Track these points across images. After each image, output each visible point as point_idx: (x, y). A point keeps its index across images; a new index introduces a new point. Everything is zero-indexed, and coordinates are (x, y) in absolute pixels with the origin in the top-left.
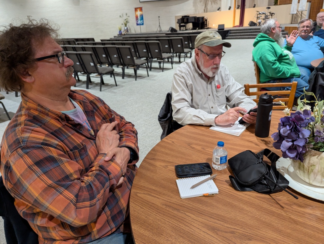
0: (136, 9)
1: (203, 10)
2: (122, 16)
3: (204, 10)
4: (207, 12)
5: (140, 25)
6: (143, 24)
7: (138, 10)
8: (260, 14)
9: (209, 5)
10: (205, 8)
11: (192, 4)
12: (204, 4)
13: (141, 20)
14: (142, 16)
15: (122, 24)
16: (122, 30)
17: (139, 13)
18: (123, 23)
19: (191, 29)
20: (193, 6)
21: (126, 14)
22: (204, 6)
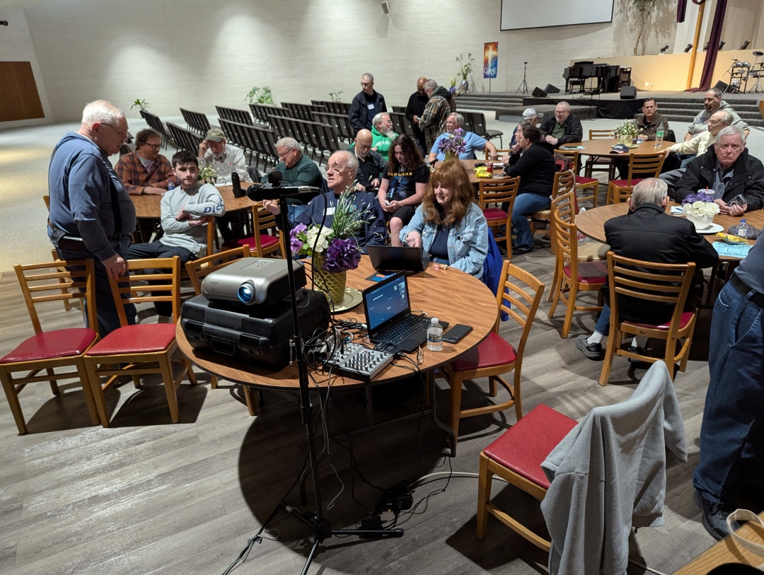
0: (487, 46)
1: (632, 49)
2: (460, 58)
3: (635, 50)
4: (643, 54)
5: (491, 77)
6: (495, 76)
7: (491, 48)
8: (737, 66)
10: (637, 45)
11: (612, 35)
13: (492, 68)
14: (497, 59)
15: (459, 74)
16: (457, 87)
17: (491, 53)
18: (461, 72)
19: (594, 90)
20: (614, 40)
21: (470, 55)
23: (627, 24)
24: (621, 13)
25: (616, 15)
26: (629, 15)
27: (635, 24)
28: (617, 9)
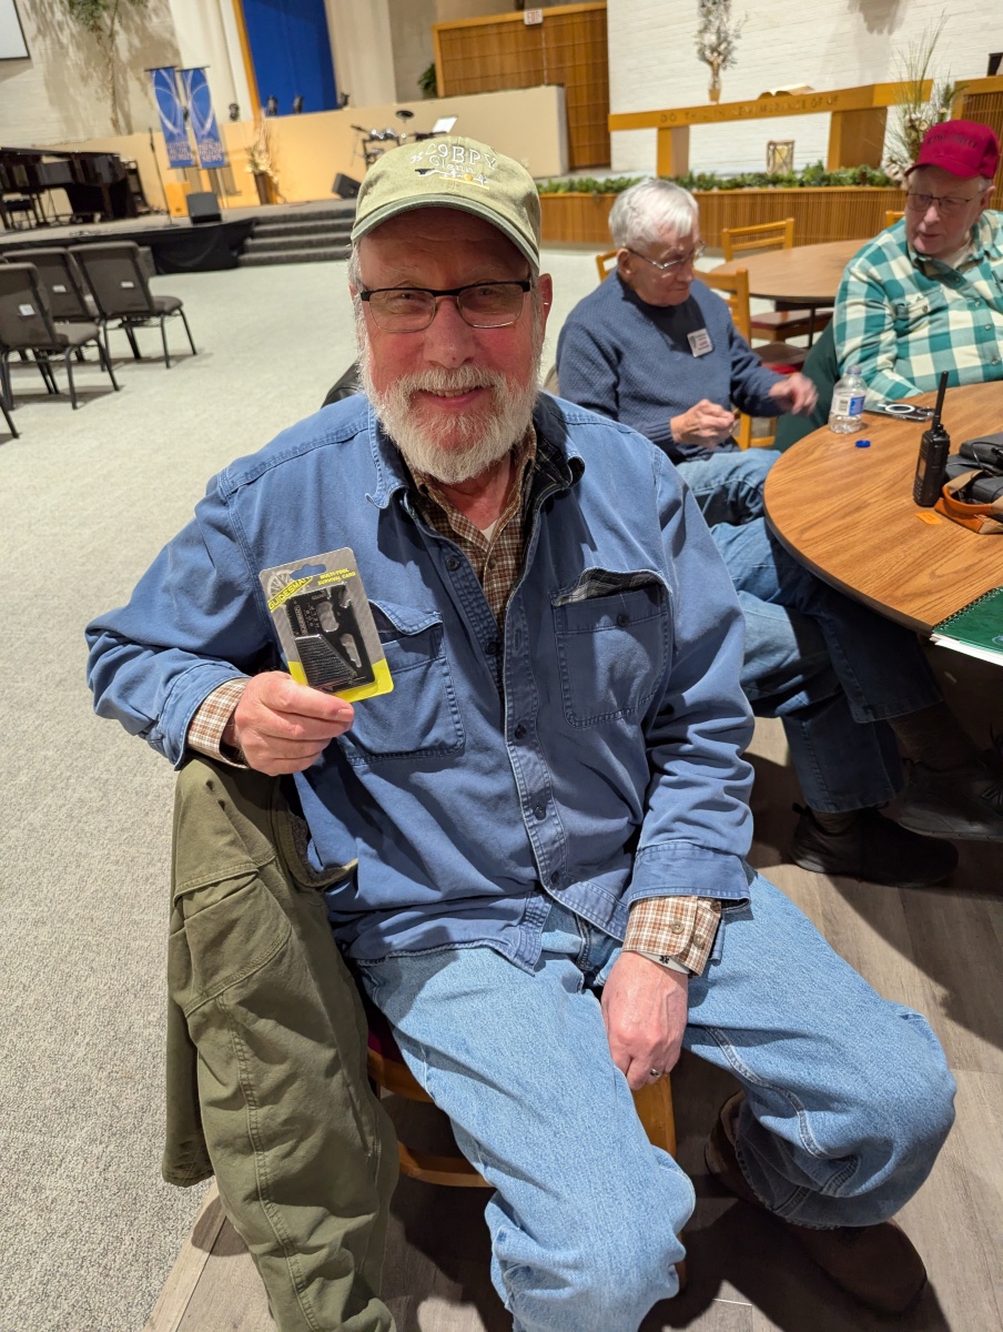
1: (109, 124)
3: (115, 123)
4: (130, 132)
8: (373, 138)
9: (131, 96)
10: (114, 111)
11: (42, 91)
12: (109, 93)
19: (66, 219)
20: (52, 102)
22: (109, 102)
23: (69, 63)
24: (44, 36)
25: (34, 39)
26: (65, 39)
27: (88, 63)
28: (31, 27)
